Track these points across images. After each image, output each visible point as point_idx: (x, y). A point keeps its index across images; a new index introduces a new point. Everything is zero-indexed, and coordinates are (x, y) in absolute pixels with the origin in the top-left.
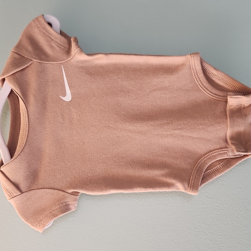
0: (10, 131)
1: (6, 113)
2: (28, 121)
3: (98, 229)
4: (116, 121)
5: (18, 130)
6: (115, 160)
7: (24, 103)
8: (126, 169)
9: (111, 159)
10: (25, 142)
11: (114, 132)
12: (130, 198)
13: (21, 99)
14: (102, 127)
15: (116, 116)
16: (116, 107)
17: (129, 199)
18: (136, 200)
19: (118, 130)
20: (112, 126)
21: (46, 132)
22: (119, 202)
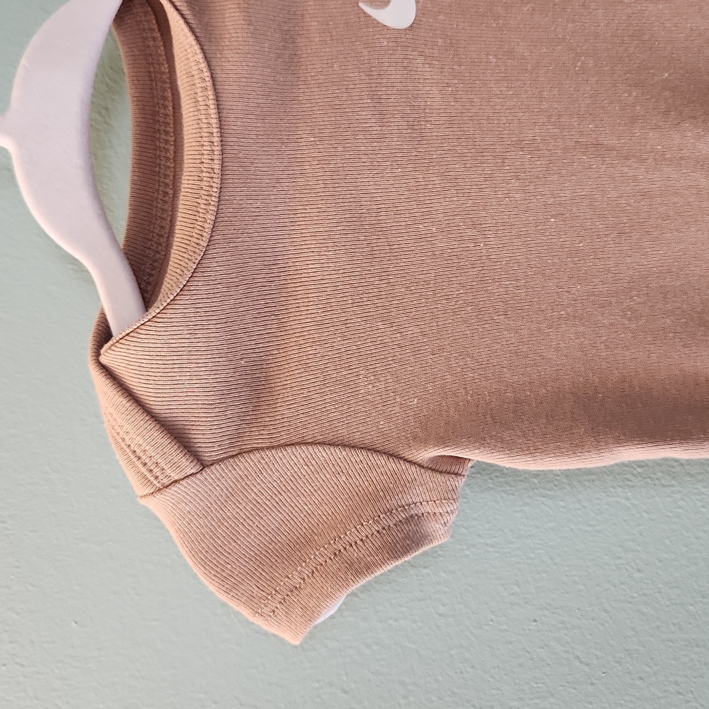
0: (134, 183)
1: (106, 108)
2: (221, 127)
3: (536, 621)
4: (634, 119)
5: (166, 181)
6: (630, 309)
7: (197, 38)
8: (684, 346)
9: (613, 300)
10: (208, 226)
11: (626, 170)
12: (673, 482)
13: (182, 21)
14: (566, 150)
15: (634, 94)
16: (631, 50)
17: (672, 486)
18: (704, 490)
19: (642, 161)
20: (613, 142)
21: (301, 181)
22: (627, 499)
